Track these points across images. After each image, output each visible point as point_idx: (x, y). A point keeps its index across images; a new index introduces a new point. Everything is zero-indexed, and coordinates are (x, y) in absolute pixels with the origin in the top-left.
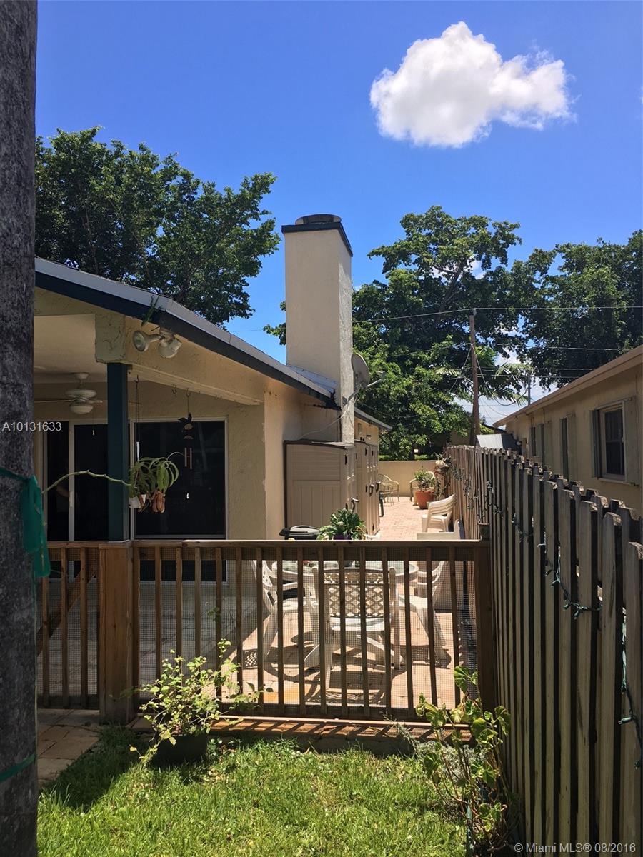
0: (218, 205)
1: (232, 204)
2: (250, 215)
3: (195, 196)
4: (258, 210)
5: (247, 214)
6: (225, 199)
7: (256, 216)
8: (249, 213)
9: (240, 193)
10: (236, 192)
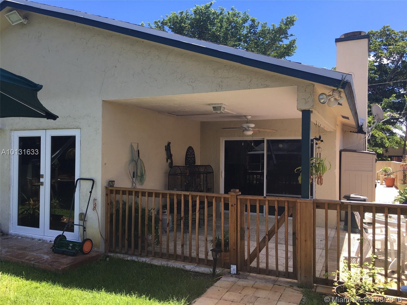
0: (268, 33)
1: (275, 32)
2: (284, 37)
3: (257, 30)
4: (288, 34)
5: (282, 37)
6: (272, 30)
7: (286, 38)
8: (283, 36)
9: (279, 26)
10: (277, 26)
